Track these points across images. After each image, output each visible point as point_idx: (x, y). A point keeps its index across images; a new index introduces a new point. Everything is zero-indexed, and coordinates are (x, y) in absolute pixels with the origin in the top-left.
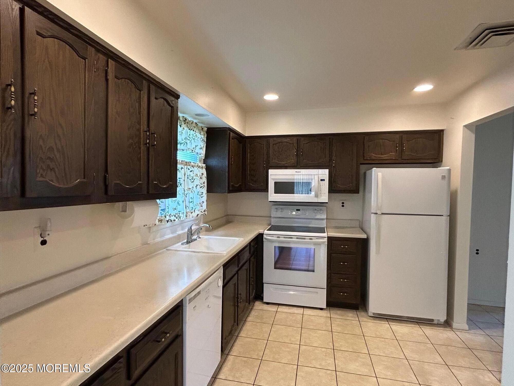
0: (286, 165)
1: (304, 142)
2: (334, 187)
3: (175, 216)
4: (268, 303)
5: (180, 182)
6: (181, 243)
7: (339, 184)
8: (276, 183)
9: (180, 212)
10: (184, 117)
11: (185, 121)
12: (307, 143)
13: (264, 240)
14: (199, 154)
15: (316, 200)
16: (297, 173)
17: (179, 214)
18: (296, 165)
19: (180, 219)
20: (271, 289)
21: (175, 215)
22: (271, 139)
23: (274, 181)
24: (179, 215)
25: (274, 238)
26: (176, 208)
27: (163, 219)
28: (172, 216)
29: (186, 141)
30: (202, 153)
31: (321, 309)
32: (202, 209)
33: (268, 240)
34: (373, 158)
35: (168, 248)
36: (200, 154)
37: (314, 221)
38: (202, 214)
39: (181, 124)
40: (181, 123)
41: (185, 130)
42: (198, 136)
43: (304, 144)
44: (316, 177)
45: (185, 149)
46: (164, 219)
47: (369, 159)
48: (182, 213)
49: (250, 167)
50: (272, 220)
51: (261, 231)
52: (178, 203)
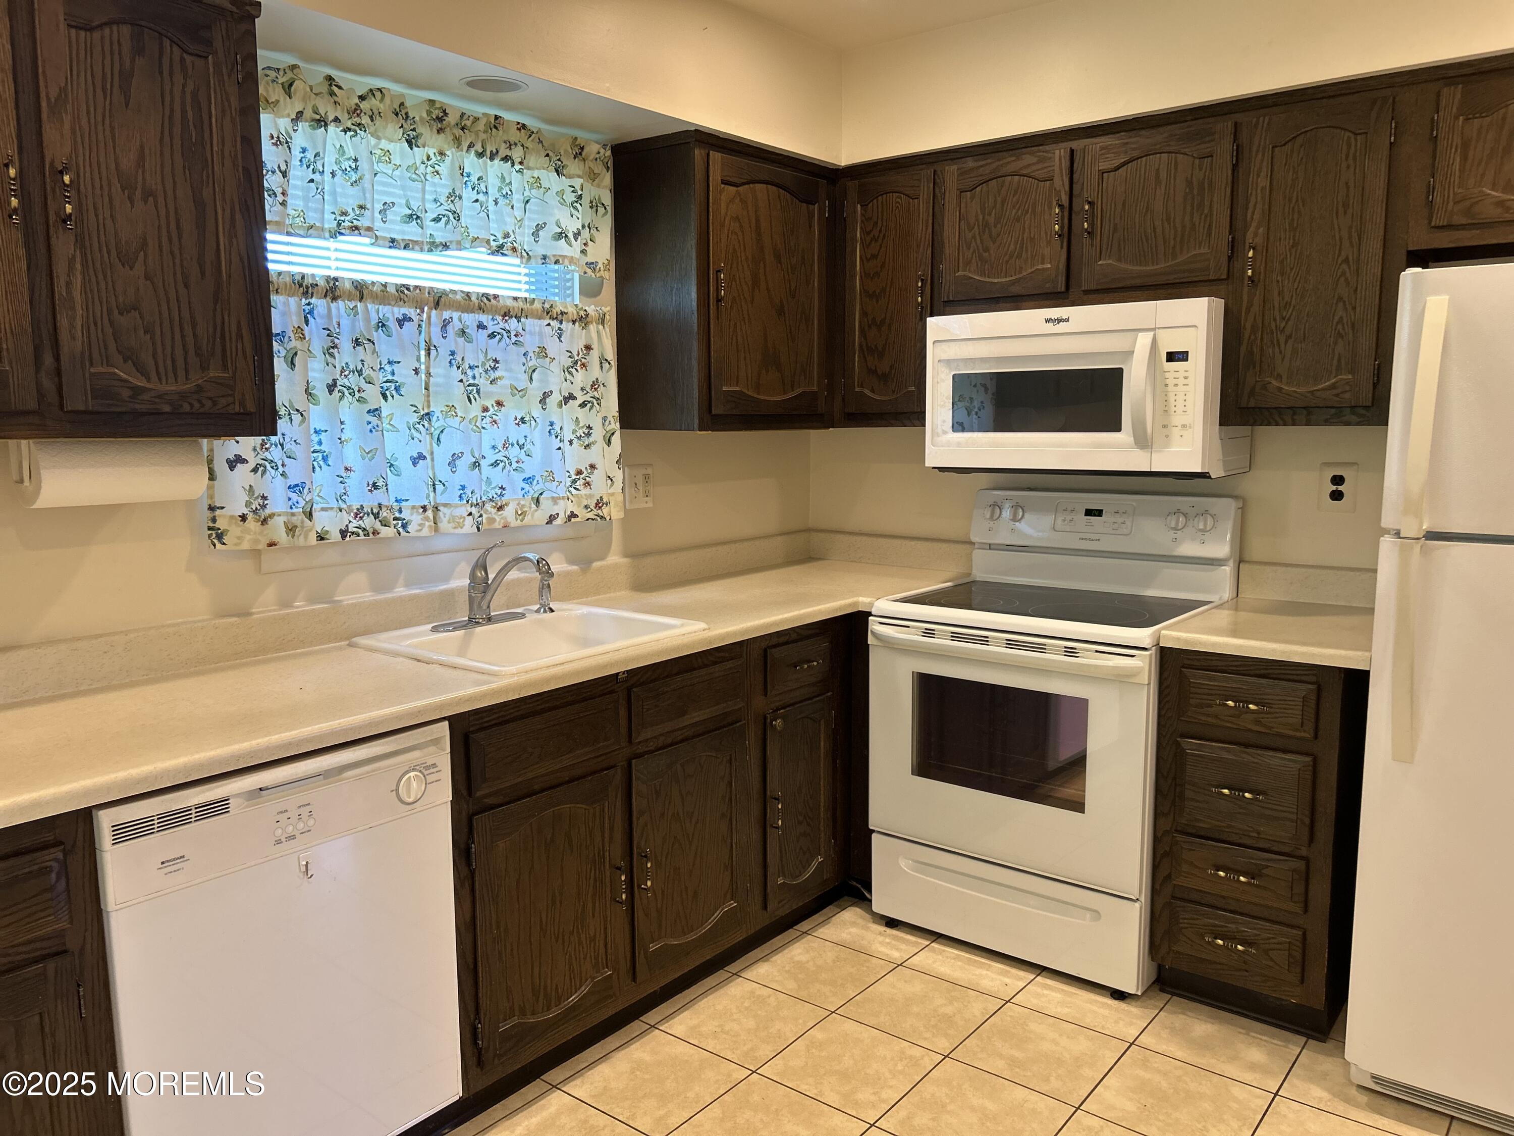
0: (1016, 290)
1: (1104, 166)
2: (1252, 393)
3: (376, 516)
4: (892, 923)
5: (395, 378)
6: (430, 626)
7: (1279, 377)
8: (958, 380)
9: (404, 504)
10: (438, 105)
11: (440, 119)
12: (1117, 169)
13: (871, 640)
14: (553, 260)
15: (1138, 462)
16: (1051, 328)
17: (400, 511)
18: (1061, 287)
19: (403, 533)
20: (903, 864)
21: (375, 511)
22: (951, 170)
23: (951, 370)
24: (397, 515)
25: (912, 636)
26: (380, 483)
27: (299, 524)
28: (368, 515)
29: (452, 207)
30: (564, 257)
31: (1119, 995)
32: (590, 496)
33: (889, 644)
34: (1490, 212)
35: (355, 639)
36: (556, 262)
37: (1170, 571)
38: (590, 515)
39: (412, 134)
40: (414, 130)
41: (448, 160)
42: (545, 184)
43: (1102, 173)
44: (1143, 341)
45: (451, 242)
46: (302, 522)
47: (1464, 221)
48: (413, 507)
49: (864, 313)
50: (978, 555)
51: (862, 601)
52: (392, 465)
